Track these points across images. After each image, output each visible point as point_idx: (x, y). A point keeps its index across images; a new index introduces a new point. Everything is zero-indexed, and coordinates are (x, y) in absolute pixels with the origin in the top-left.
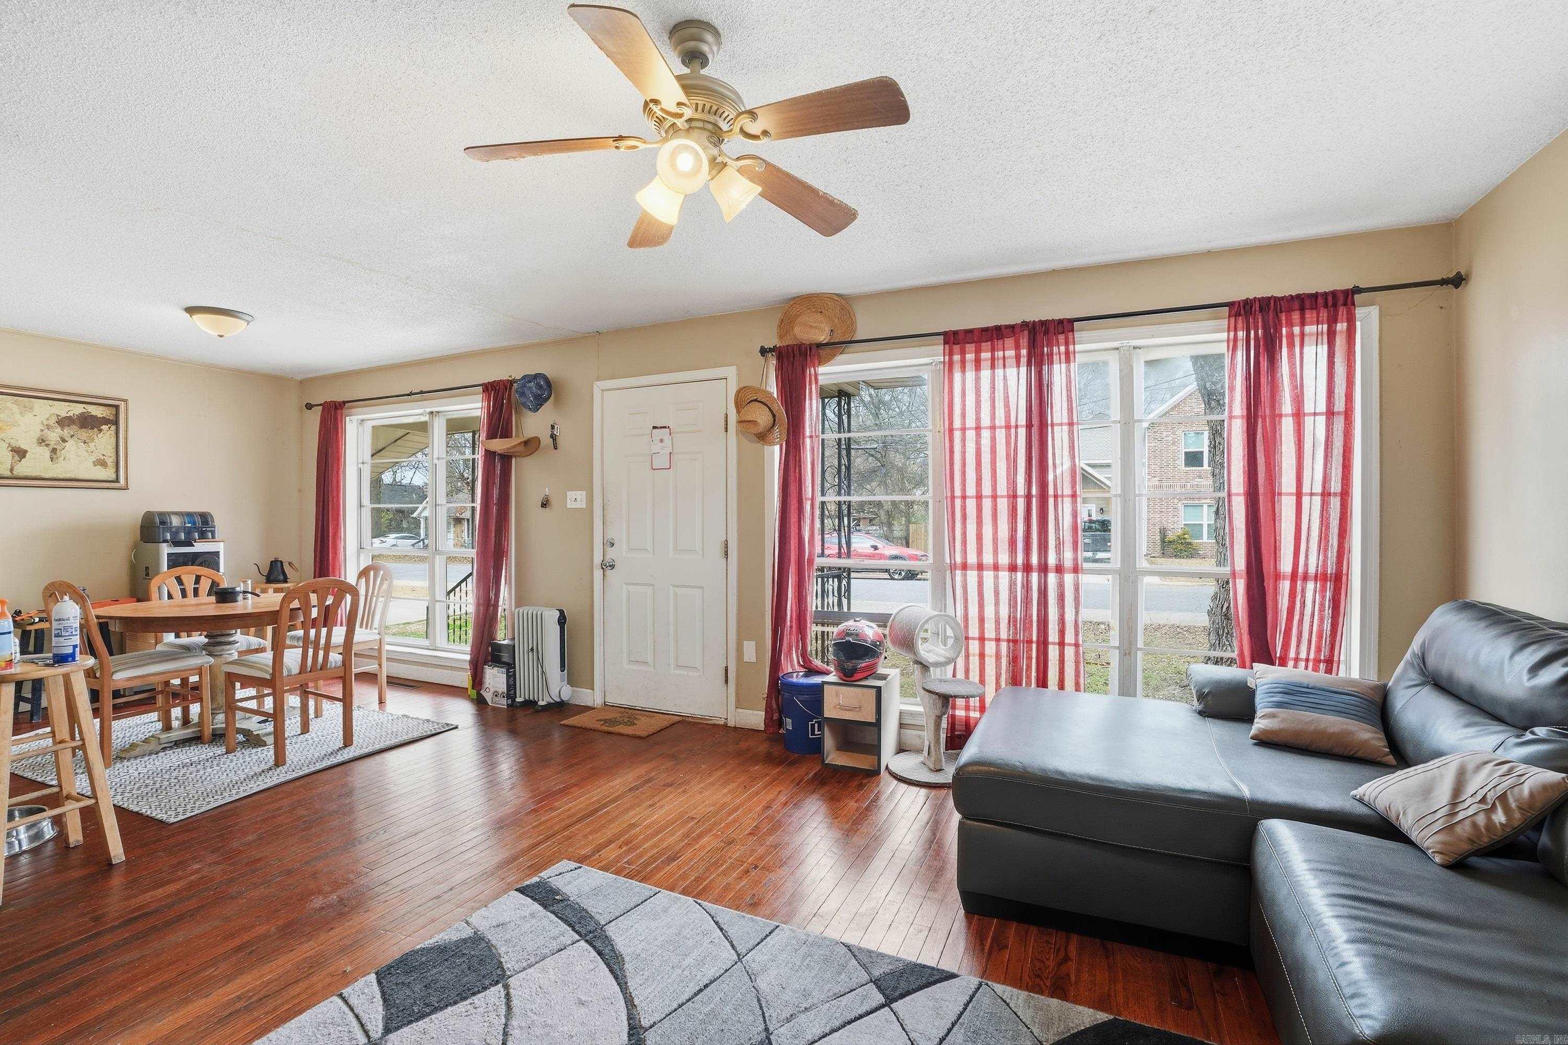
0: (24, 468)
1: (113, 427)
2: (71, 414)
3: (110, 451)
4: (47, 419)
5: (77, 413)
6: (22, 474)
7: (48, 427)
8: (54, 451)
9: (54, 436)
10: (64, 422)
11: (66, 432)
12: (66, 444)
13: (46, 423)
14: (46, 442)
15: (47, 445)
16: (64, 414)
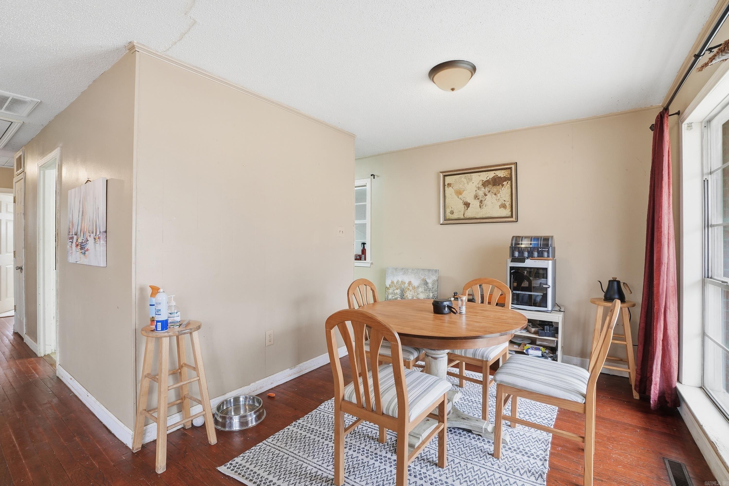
0: (470, 213)
1: (509, 182)
2: (488, 178)
3: (508, 198)
4: (478, 184)
5: (491, 177)
6: (468, 217)
7: (479, 188)
8: (481, 202)
9: (481, 193)
10: (485, 184)
11: (487, 189)
12: (487, 197)
13: (477, 186)
14: (478, 197)
15: (478, 199)
16: (485, 179)
